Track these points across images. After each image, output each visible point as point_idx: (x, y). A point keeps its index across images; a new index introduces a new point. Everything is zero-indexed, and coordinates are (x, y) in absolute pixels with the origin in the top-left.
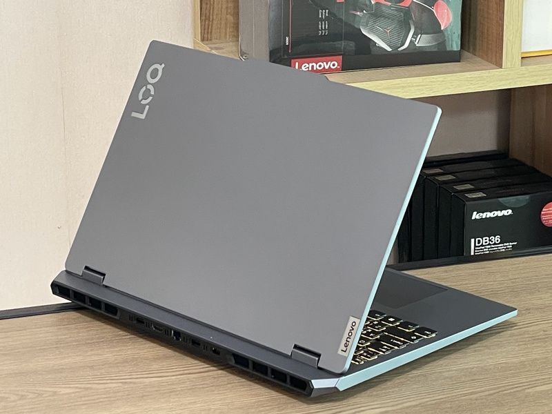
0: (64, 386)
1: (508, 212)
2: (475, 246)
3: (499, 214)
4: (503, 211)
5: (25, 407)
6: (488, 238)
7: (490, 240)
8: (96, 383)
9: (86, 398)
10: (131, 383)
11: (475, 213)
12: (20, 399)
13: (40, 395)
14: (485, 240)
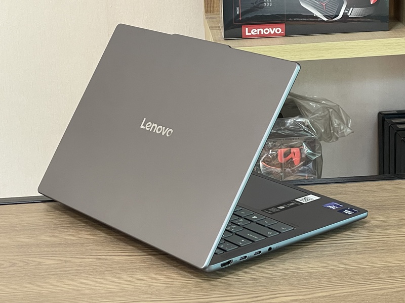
0: (51, 258)
8: (77, 258)
10: (104, 259)
12: (11, 266)
13: (28, 263)
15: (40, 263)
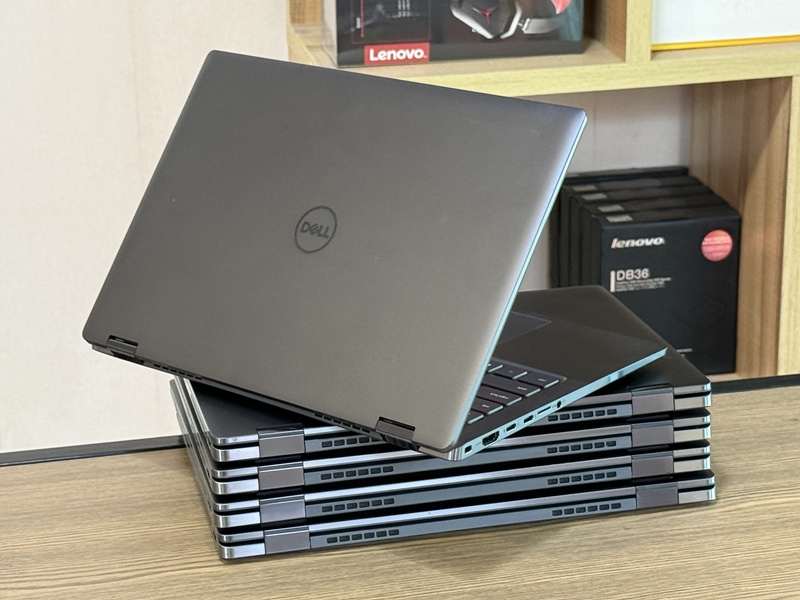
1: (659, 241)
2: (616, 281)
3: (648, 242)
4: (652, 240)
6: (632, 271)
7: (636, 274)
11: (615, 241)
14: (629, 274)
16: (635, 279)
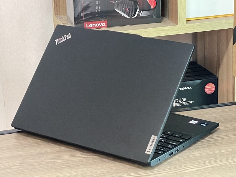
0: (58, 159)
1: (190, 88)
2: (175, 103)
3: (186, 88)
4: (187, 87)
5: (41, 168)
7: (182, 100)
8: (72, 158)
9: (67, 164)
10: (87, 158)
12: (39, 165)
13: (48, 163)
14: (180, 100)
15: (54, 162)
16: (182, 102)
